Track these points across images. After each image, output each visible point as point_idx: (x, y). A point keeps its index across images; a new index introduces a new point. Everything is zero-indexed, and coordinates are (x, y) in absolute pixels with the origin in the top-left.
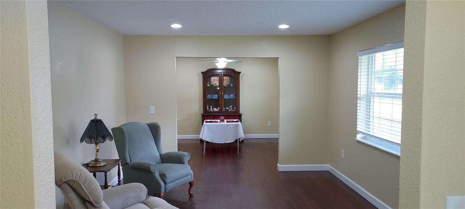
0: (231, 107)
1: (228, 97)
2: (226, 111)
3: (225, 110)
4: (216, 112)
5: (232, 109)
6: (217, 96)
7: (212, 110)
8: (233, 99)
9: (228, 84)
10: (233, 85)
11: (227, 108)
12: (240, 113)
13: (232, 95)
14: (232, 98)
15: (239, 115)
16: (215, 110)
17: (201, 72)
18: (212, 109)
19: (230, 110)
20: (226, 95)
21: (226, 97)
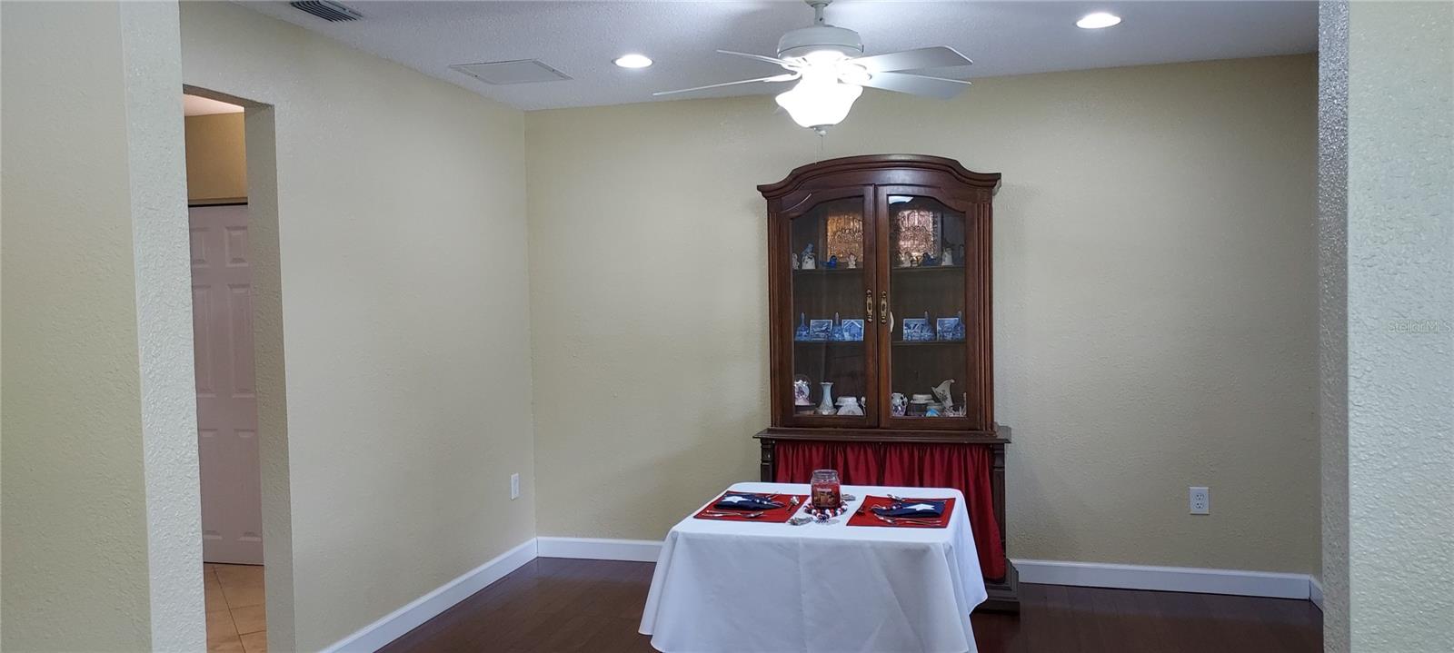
0: (943, 389)
1: (927, 335)
2: (908, 417)
3: (909, 408)
4: (850, 421)
5: (949, 403)
6: (858, 324)
7: (826, 410)
8: (955, 344)
9: (926, 255)
10: (954, 260)
11: (920, 399)
12: (993, 434)
13: (950, 322)
14: (949, 337)
15: (988, 445)
16: (850, 405)
17: (759, 188)
18: (834, 400)
19: (932, 413)
20: (913, 322)
21: (914, 331)
